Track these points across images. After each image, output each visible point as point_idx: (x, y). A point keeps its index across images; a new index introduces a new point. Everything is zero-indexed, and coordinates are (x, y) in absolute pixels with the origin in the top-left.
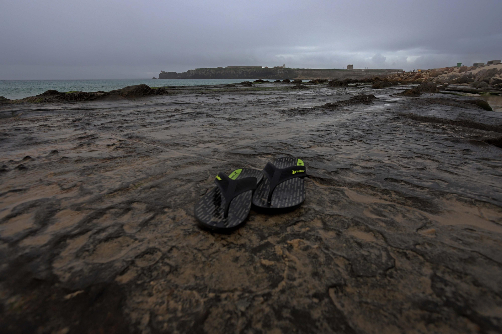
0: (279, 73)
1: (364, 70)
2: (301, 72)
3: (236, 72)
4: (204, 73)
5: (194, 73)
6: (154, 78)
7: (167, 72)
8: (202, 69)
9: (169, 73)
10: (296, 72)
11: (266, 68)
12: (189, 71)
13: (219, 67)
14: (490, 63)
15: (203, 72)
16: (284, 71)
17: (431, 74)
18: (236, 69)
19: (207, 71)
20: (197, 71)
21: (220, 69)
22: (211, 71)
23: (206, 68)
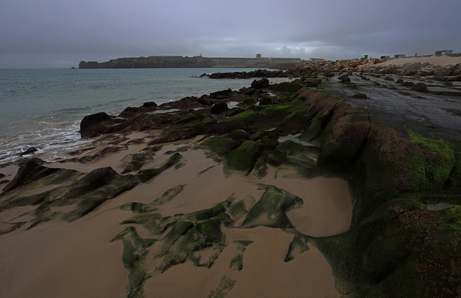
0: (199, 62)
1: (270, 59)
2: (218, 61)
3: (159, 61)
4: (127, 63)
5: (116, 63)
6: (73, 68)
7: (87, 61)
8: (124, 58)
9: (89, 62)
10: (214, 60)
11: (186, 57)
12: (111, 61)
13: (141, 57)
14: (397, 56)
15: (126, 61)
16: (203, 60)
17: (351, 65)
18: (158, 58)
19: (129, 61)
20: (119, 60)
21: (142, 58)
22: (134, 61)
23: (128, 57)
